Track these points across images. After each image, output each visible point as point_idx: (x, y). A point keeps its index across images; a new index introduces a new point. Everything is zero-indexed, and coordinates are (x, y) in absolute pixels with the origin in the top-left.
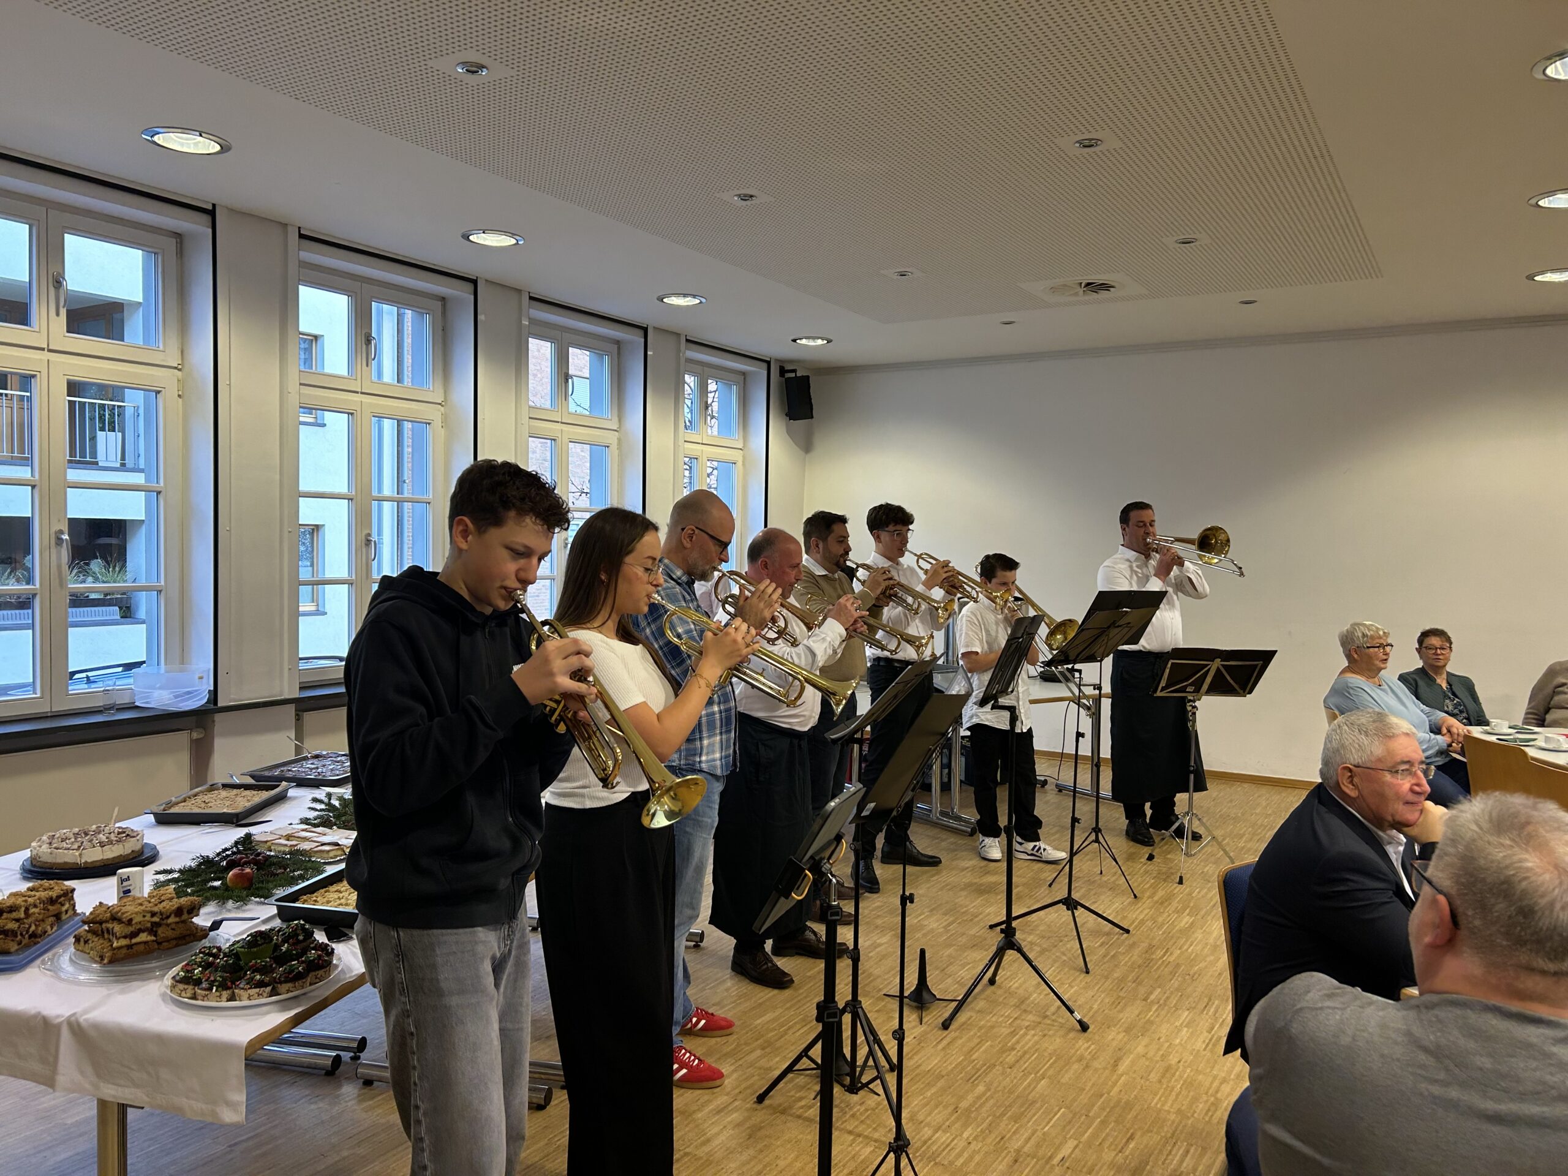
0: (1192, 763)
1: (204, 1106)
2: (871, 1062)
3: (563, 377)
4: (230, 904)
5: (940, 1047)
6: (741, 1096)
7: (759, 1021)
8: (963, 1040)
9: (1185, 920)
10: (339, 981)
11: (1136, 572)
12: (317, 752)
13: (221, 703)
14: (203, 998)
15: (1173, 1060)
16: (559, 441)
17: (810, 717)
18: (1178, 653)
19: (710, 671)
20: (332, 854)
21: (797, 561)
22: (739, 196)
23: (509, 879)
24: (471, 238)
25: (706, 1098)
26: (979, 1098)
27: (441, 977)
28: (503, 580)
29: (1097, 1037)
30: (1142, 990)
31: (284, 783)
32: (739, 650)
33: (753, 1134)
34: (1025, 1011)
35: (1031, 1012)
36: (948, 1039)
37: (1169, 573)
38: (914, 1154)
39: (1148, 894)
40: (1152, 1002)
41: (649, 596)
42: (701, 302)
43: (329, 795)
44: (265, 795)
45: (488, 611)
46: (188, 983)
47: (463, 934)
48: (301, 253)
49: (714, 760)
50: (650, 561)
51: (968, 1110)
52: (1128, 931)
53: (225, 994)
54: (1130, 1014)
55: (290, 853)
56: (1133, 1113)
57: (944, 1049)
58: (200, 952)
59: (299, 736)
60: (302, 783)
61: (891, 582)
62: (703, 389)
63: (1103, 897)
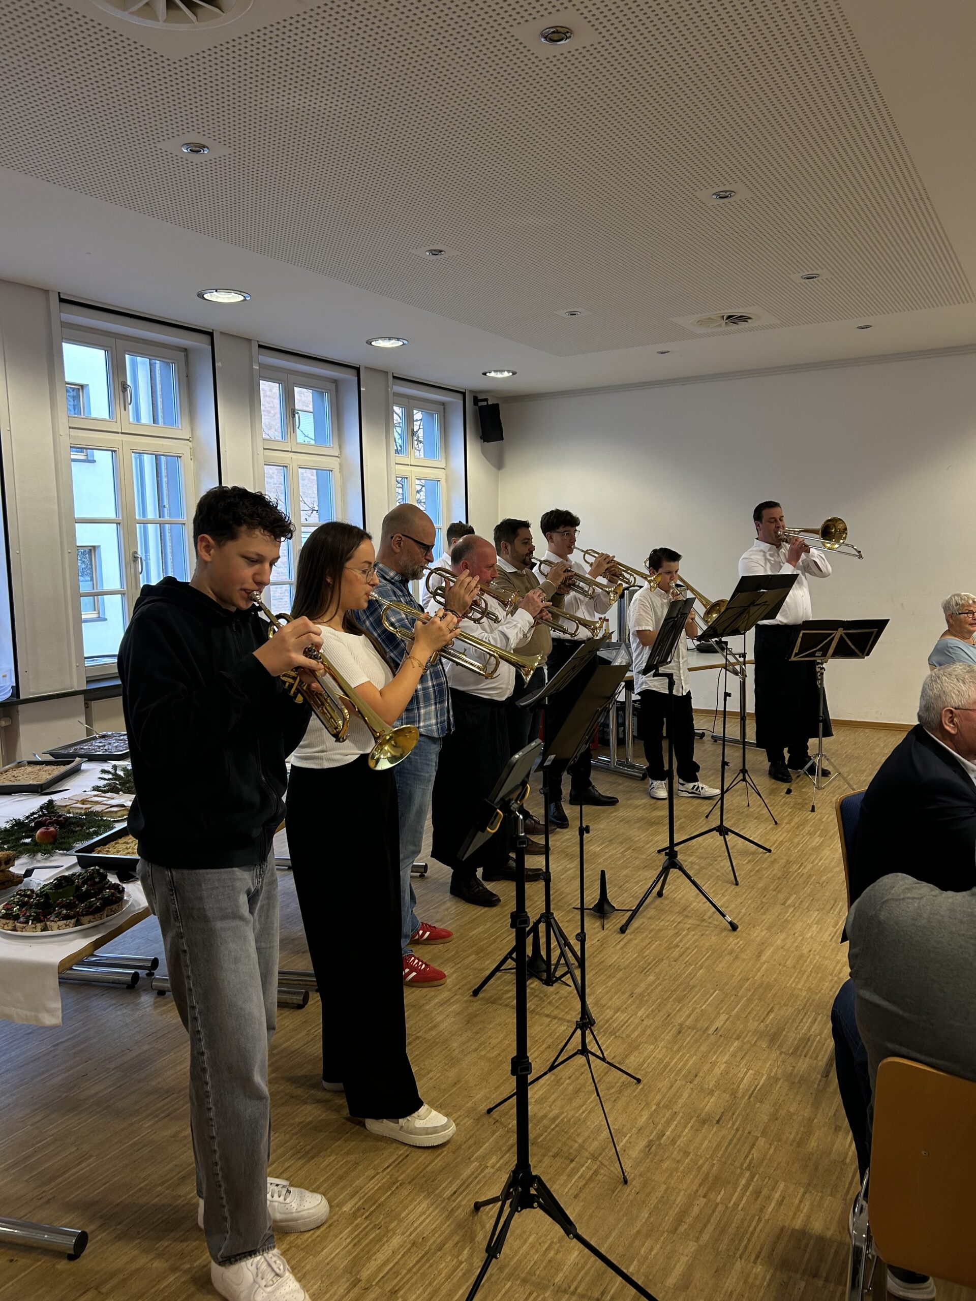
0: (821, 714)
1: (28, 1013)
2: (562, 961)
3: (290, 411)
4: (39, 856)
5: (619, 946)
6: (460, 991)
7: (474, 932)
8: (638, 940)
9: (817, 840)
10: (130, 912)
11: (769, 561)
12: (104, 733)
13: (23, 696)
14: (22, 929)
15: (805, 950)
16: (290, 467)
17: (507, 689)
18: (808, 624)
19: (421, 653)
20: (119, 814)
21: (492, 562)
22: (430, 251)
23: (261, 829)
24: (206, 296)
25: (432, 994)
26: (650, 985)
27: (207, 907)
28: (243, 584)
29: (744, 935)
30: (781, 896)
31: (78, 759)
32: (444, 635)
33: (470, 1020)
34: (687, 916)
35: (691, 917)
36: (625, 941)
37: (798, 559)
38: (599, 1030)
39: (786, 820)
40: (789, 906)
41: (368, 594)
42: (404, 344)
43: (115, 767)
44: (63, 769)
45: (233, 609)
46: (9, 919)
47: (224, 873)
48: (62, 314)
49: (431, 725)
50: (367, 565)
51: (641, 995)
52: (769, 851)
53: (39, 926)
54: (769, 917)
55: (86, 814)
56: (773, 992)
57: (622, 948)
58: (17, 894)
59: (89, 721)
60: (92, 758)
61: (570, 574)
62: (409, 419)
63: (750, 824)
